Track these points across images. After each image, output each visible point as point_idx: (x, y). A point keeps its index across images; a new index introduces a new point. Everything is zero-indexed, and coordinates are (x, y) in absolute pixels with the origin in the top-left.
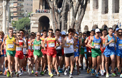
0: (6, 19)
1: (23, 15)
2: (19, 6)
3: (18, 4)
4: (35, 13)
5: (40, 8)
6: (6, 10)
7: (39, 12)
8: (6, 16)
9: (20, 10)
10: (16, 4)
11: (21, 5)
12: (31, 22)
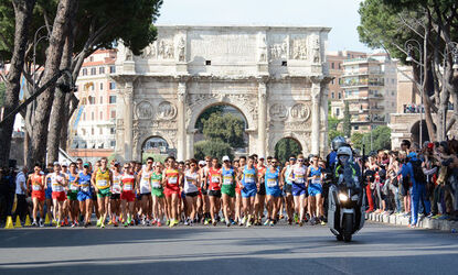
0: (320, 127)
1: (383, 119)
2: (372, 96)
3: (370, 92)
4: (402, 113)
5: (414, 101)
6: (320, 105)
7: (413, 110)
8: (319, 121)
9: (376, 107)
10: (366, 92)
11: (376, 95)
12: (393, 135)
